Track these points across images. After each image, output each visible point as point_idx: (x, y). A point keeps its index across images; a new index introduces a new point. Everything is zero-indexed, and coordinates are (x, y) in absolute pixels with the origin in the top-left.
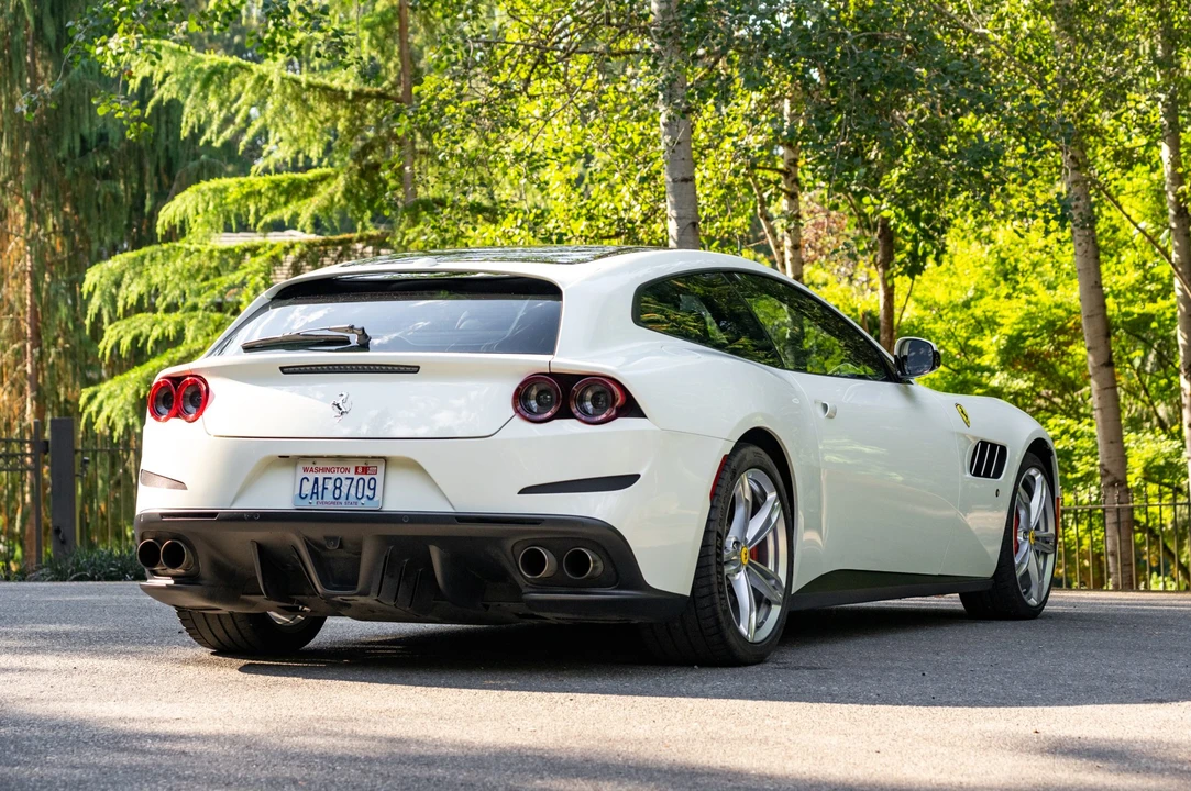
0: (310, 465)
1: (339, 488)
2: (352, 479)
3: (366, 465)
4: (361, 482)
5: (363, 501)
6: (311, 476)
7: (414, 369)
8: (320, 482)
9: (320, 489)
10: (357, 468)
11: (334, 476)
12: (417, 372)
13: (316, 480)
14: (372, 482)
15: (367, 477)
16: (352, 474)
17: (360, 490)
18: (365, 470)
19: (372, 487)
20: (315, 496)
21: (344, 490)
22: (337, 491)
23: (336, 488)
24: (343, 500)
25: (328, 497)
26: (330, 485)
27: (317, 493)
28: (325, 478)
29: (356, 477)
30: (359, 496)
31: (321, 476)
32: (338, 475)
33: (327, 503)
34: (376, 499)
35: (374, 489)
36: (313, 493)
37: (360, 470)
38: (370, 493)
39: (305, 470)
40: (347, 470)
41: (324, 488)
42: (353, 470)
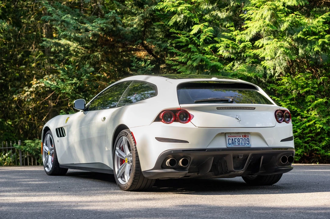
0: (230, 135)
1: (239, 141)
2: (242, 139)
3: (246, 135)
4: (245, 140)
5: (246, 145)
6: (231, 138)
7: (254, 108)
8: (234, 140)
9: (234, 142)
10: (243, 136)
11: (237, 138)
12: (254, 109)
13: (232, 139)
14: (248, 139)
15: (246, 138)
16: (242, 137)
17: (245, 142)
18: (245, 136)
19: (248, 141)
20: (233, 144)
21: (241, 142)
22: (239, 142)
23: (238, 141)
24: (241, 144)
25: (237, 144)
26: (236, 140)
27: (233, 143)
28: (235, 139)
29: (243, 138)
30: (245, 143)
31: (233, 138)
32: (238, 138)
33: (236, 146)
34: (250, 144)
35: (249, 141)
36: (232, 143)
37: (244, 136)
38: (248, 143)
39: (229, 136)
40: (240, 136)
41: (235, 142)
42: (242, 136)
